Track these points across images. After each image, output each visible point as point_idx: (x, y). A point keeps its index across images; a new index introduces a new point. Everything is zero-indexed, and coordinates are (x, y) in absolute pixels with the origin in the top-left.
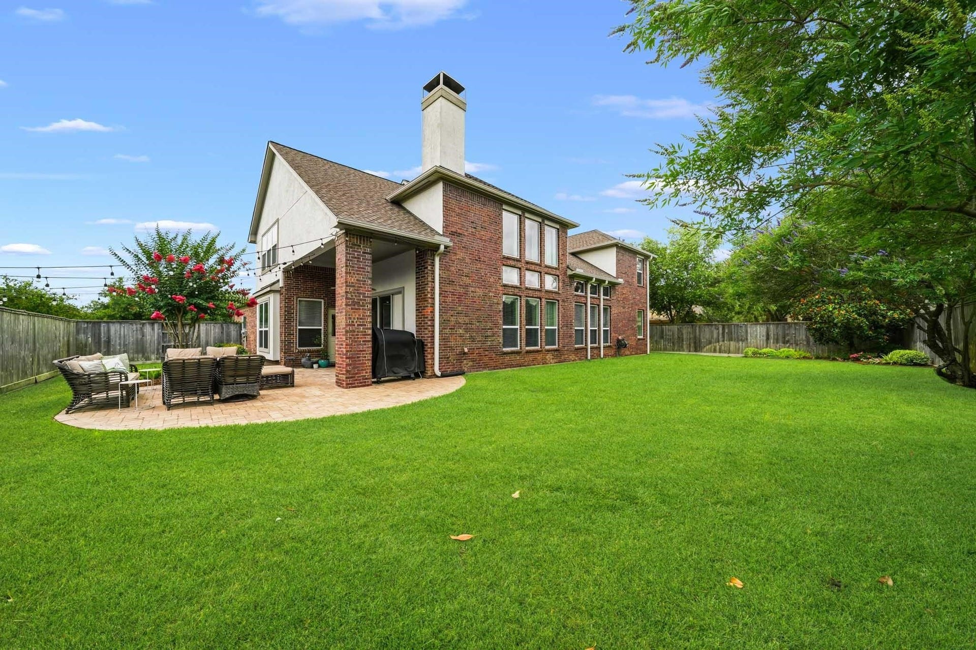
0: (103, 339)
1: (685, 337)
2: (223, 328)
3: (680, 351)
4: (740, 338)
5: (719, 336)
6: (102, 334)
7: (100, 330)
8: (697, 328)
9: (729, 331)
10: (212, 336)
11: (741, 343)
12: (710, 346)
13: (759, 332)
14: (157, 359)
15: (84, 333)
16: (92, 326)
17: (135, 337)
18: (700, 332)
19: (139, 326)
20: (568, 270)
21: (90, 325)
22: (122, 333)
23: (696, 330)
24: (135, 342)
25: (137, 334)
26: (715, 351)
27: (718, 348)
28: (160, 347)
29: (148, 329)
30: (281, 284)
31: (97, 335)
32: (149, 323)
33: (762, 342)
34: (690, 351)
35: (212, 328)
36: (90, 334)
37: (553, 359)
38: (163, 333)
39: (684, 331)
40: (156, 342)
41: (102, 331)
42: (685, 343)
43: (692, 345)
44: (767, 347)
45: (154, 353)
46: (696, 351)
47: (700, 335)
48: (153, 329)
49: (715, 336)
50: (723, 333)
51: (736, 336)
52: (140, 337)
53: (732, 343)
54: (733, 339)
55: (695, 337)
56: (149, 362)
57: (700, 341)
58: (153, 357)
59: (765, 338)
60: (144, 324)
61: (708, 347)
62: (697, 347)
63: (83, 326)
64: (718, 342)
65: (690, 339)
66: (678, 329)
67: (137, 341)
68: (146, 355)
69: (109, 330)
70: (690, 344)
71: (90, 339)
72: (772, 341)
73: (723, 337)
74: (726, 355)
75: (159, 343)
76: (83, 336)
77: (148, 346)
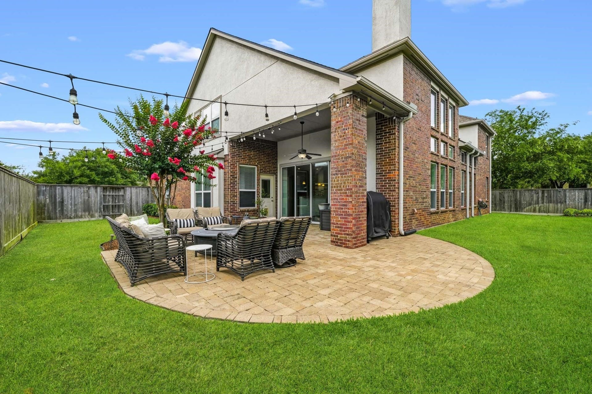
0: (58, 200)
1: (506, 199)
2: (148, 191)
3: (501, 211)
4: (559, 201)
5: (538, 199)
6: (57, 196)
7: (55, 192)
8: (518, 193)
9: (548, 195)
10: (141, 197)
11: (559, 205)
12: (530, 207)
13: (577, 196)
14: (100, 216)
15: (43, 195)
16: (50, 189)
17: (83, 198)
18: (520, 195)
19: (86, 189)
20: (459, 142)
21: (48, 188)
22: (73, 195)
23: (516, 194)
24: (83, 202)
25: (84, 196)
26: (534, 211)
27: (537, 208)
28: (102, 207)
29: (92, 191)
30: (226, 152)
31: (53, 196)
32: (93, 187)
33: (580, 204)
34: (511, 211)
35: (141, 191)
36: (48, 195)
37: (452, 218)
38: (104, 195)
39: (506, 195)
40: (99, 202)
41: (57, 193)
42: (506, 204)
43: (513, 206)
44: (585, 208)
45: (97, 211)
46: (517, 210)
47: (520, 198)
48: (96, 192)
49: (535, 199)
50: (543, 196)
51: (555, 199)
52: (87, 198)
53: (551, 205)
54: (553, 201)
55: (516, 200)
56: (93, 219)
57: (520, 202)
58: (97, 215)
59: (583, 201)
60: (89, 188)
61: (527, 208)
62: (518, 207)
63: (42, 189)
64: (538, 204)
65: (511, 201)
66: (500, 193)
67: (84, 201)
68: (91, 213)
69: (62, 193)
70: (511, 206)
71: (48, 200)
72: (590, 203)
73: (543, 199)
74: (546, 214)
75: (101, 203)
76: (42, 197)
77: (93, 205)
